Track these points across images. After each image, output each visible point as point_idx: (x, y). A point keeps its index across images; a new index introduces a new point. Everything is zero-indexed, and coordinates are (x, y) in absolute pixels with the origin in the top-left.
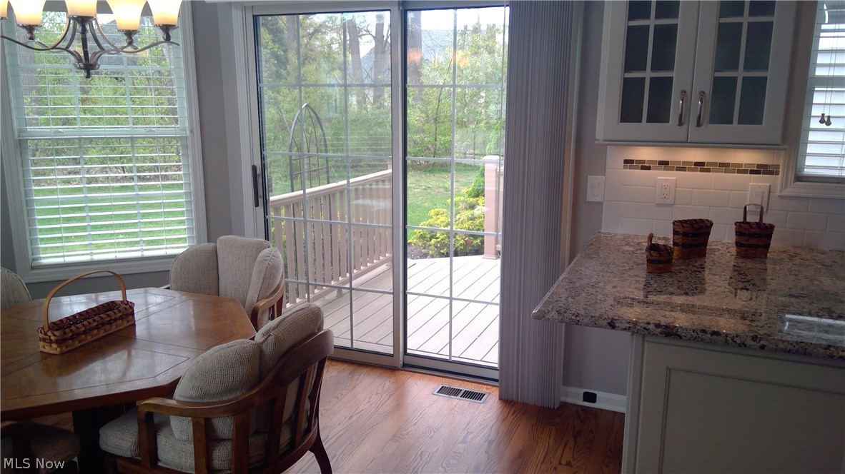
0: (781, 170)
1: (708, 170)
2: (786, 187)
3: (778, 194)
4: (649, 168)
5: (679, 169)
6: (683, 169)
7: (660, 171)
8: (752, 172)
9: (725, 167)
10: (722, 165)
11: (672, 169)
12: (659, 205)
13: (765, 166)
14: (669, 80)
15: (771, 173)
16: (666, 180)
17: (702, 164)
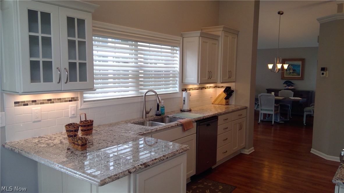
0: (79, 99)
1: (53, 102)
2: (82, 105)
3: (79, 108)
4: (27, 105)
5: (41, 103)
6: (43, 103)
7: (33, 106)
8: (70, 101)
9: (60, 100)
10: (58, 99)
11: (38, 104)
12: (34, 122)
13: (74, 98)
14: (51, 63)
15: (76, 100)
16: (37, 109)
17: (50, 100)
